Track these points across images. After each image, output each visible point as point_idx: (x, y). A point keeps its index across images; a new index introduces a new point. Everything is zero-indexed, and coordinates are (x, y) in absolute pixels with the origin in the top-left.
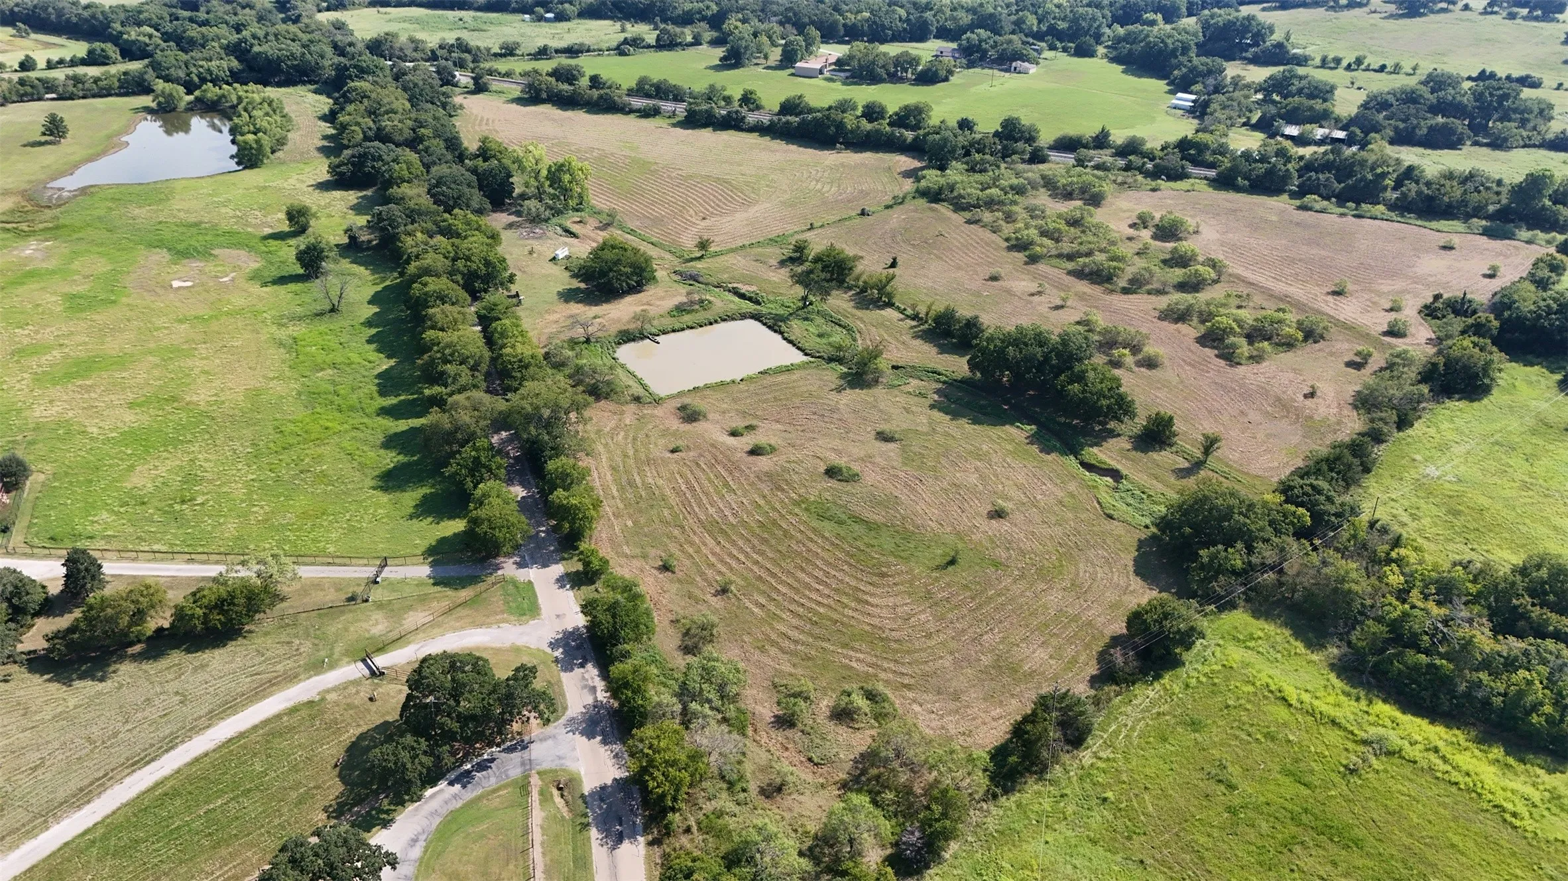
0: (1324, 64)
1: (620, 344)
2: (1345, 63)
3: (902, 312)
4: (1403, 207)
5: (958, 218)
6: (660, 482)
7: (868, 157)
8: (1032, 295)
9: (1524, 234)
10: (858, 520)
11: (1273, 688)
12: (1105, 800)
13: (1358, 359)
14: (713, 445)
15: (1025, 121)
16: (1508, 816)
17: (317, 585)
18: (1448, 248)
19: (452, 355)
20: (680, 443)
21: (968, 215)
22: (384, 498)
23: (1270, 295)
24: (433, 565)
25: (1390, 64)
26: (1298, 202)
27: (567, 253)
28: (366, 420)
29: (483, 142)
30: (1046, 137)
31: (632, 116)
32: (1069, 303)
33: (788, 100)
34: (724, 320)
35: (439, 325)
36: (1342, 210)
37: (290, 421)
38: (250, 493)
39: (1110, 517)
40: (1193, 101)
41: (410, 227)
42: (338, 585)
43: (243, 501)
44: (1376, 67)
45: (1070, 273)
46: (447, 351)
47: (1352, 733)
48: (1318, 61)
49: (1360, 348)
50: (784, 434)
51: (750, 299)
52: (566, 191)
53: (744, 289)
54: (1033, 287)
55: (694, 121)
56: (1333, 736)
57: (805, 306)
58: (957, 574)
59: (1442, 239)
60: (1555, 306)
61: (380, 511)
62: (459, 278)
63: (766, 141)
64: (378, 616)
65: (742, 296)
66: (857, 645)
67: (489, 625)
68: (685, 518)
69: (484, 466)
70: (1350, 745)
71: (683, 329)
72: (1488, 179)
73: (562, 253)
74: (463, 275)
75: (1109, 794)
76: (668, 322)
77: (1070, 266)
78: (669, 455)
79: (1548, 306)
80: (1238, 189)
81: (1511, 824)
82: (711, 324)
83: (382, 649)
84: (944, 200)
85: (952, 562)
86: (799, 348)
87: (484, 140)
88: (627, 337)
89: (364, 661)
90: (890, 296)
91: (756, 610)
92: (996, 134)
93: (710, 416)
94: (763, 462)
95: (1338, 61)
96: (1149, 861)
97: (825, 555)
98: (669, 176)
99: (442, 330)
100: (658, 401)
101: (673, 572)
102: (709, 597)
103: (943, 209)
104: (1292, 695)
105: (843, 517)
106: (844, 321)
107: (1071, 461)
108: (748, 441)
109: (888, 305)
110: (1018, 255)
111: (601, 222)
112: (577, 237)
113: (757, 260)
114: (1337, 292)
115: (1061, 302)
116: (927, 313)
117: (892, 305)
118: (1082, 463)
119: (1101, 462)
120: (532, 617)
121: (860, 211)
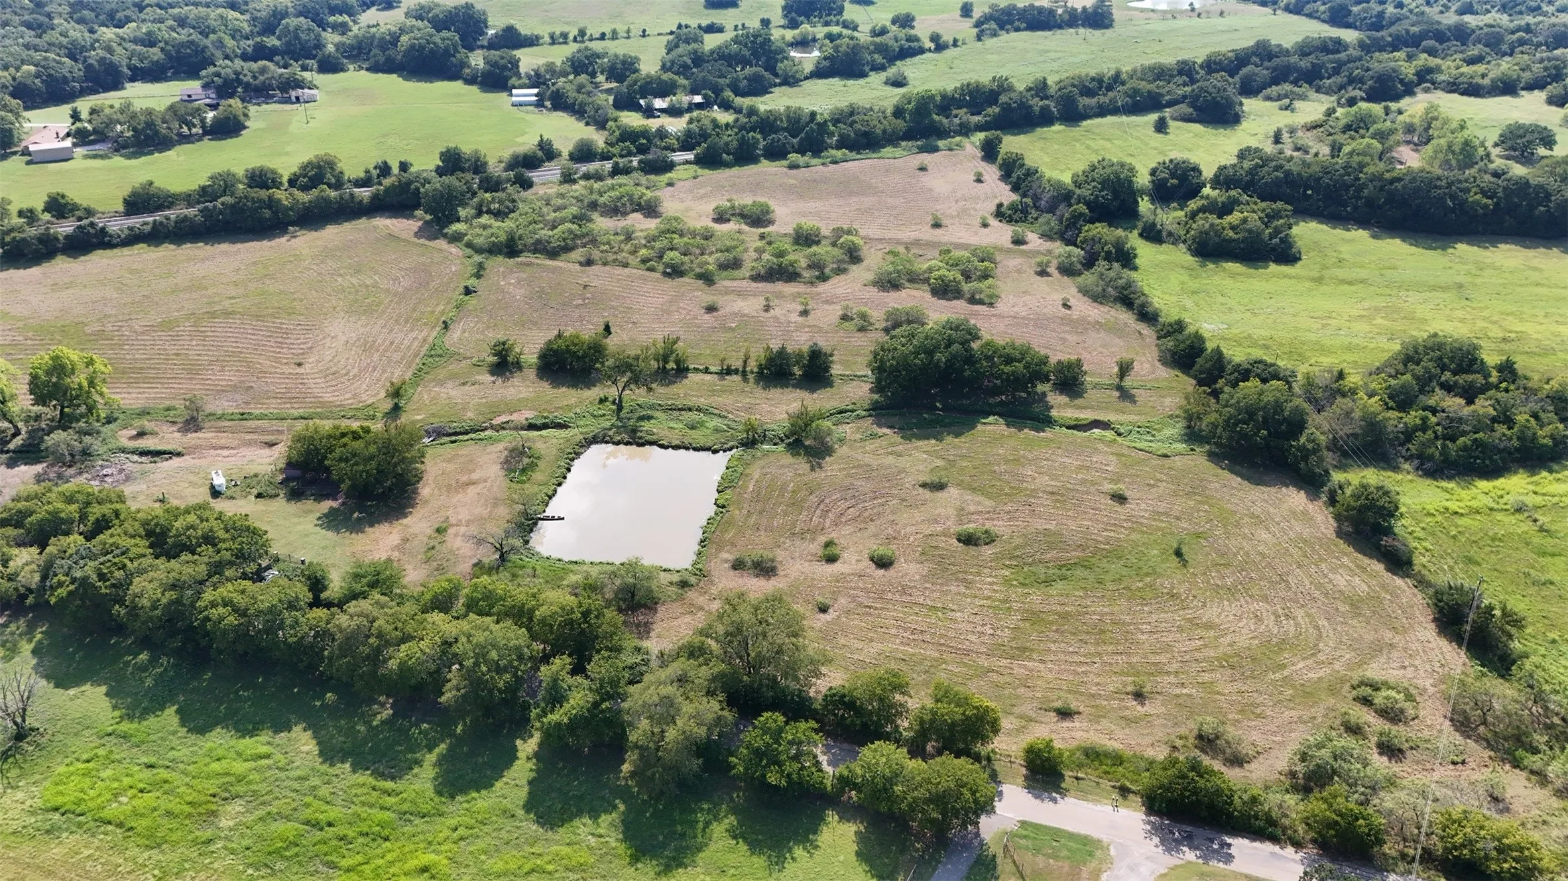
1: (527, 542)
2: (571, 37)
3: (707, 371)
5: (567, 265)
7: (332, 234)
8: (765, 310)
9: (941, 143)
10: (1067, 566)
13: (1041, 269)
14: (838, 581)
15: (466, 149)
18: (922, 169)
20: (810, 599)
21: (577, 255)
25: (608, 31)
26: (785, 163)
27: (219, 478)
32: (810, 306)
36: (819, 161)
39: (1166, 456)
40: (536, 95)
44: (598, 36)
45: (754, 280)
48: (547, 39)
49: (1024, 261)
51: (551, 426)
53: (518, 419)
54: (761, 301)
56: (1503, 517)
57: (619, 407)
58: (1198, 560)
63: (167, 250)
65: (535, 427)
66: (1282, 660)
70: (1520, 517)
78: (828, 616)
80: (728, 165)
84: (521, 252)
85: (1178, 553)
86: (698, 449)
90: (680, 361)
93: (775, 557)
94: (908, 568)
95: (565, 36)
100: (702, 574)
101: (1079, 713)
102: (1144, 710)
104: (1452, 507)
105: (1055, 571)
106: (680, 404)
107: (1063, 430)
108: (853, 561)
109: (682, 371)
110: (685, 279)
111: (174, 423)
112: (179, 454)
113: (464, 384)
114: (937, 225)
115: (801, 308)
116: (745, 362)
117: (687, 369)
118: (1068, 428)
119: (1077, 419)
120: (1102, 848)
121: (462, 290)
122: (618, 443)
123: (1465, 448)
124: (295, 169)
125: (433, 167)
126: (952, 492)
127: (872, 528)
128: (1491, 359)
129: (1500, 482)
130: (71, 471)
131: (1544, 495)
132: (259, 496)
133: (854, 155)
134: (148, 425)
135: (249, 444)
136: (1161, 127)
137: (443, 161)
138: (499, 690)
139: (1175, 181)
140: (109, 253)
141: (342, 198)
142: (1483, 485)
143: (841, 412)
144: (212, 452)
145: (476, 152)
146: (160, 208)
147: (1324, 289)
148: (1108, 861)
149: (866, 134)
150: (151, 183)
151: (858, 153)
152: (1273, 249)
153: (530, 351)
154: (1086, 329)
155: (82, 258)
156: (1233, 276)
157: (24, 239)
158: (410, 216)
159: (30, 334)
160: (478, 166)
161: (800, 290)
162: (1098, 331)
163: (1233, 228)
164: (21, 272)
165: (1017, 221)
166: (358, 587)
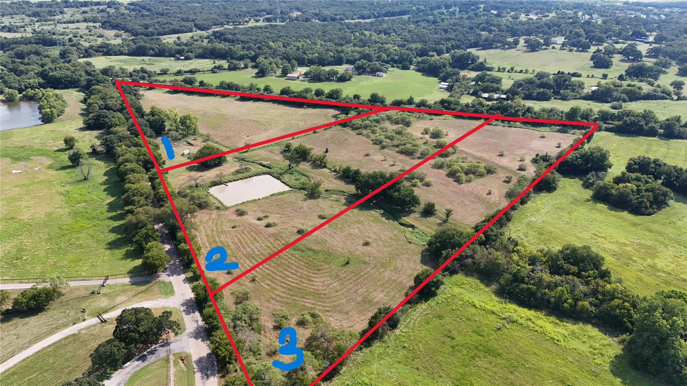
0: (499, 70)
1: (211, 187)
2: (507, 70)
3: (330, 169)
4: (526, 123)
5: (353, 133)
6: (227, 240)
7: (318, 111)
8: (382, 161)
9: (571, 131)
10: (310, 249)
11: (470, 302)
12: (404, 347)
13: (507, 180)
14: (250, 224)
15: (380, 95)
16: (555, 341)
17: (77, 289)
18: (543, 137)
19: (137, 193)
20: (236, 224)
21: (357, 131)
22: (108, 252)
23: (475, 157)
24: (131, 277)
25: (524, 69)
26: (487, 122)
27: (188, 152)
28: (99, 222)
29: (152, 109)
30: (389, 101)
31: (218, 97)
32: (396, 164)
33: (283, 89)
34: (256, 175)
35: (132, 181)
36: (503, 124)
37: (65, 225)
38: (47, 254)
39: (410, 243)
40: (447, 85)
41: (119, 144)
42: (86, 288)
43: (44, 258)
44: (519, 71)
45: (397, 152)
46: (135, 192)
47: (499, 316)
48: (497, 69)
49: (507, 175)
50: (280, 219)
51: (267, 167)
52: (188, 127)
53: (264, 163)
54: (382, 158)
55: (244, 99)
56: (493, 318)
57: (290, 169)
58: (351, 268)
59: (540, 134)
60: (579, 156)
61: (105, 258)
62: (141, 163)
63: (276, 105)
64: (104, 299)
65: (264, 166)
66: (308, 297)
67: (153, 300)
68: (237, 253)
69: (151, 236)
70: (498, 320)
71: (238, 180)
72: (558, 111)
73: (186, 152)
74: (142, 161)
75: (406, 345)
76: (232, 177)
77: (397, 149)
78: (231, 229)
79: (576, 156)
80: (464, 118)
81: (557, 344)
82: (250, 177)
83: (106, 312)
84: (347, 126)
85: (348, 263)
86: (287, 185)
87: (153, 108)
88: (215, 184)
89: (98, 317)
90: (325, 163)
91: (267, 287)
92: (369, 100)
93: (249, 213)
94: (271, 230)
95: (504, 69)
96: (420, 368)
97: (296, 264)
98: (233, 120)
99: (133, 183)
100: (227, 208)
102: (247, 283)
103: (347, 130)
104: (478, 304)
105: (304, 249)
106: (306, 174)
107: (396, 223)
108: (265, 222)
109: (324, 167)
111: (203, 139)
112: (193, 146)
114: (501, 155)
115: (393, 163)
116: (339, 169)
117: (326, 167)
118: (400, 223)
120: (171, 295)
142: (513, 307)
146: (287, 94)
155: (256, 103)
160: (382, 101)
162: (483, 204)
164: (240, 102)
165: (536, 163)
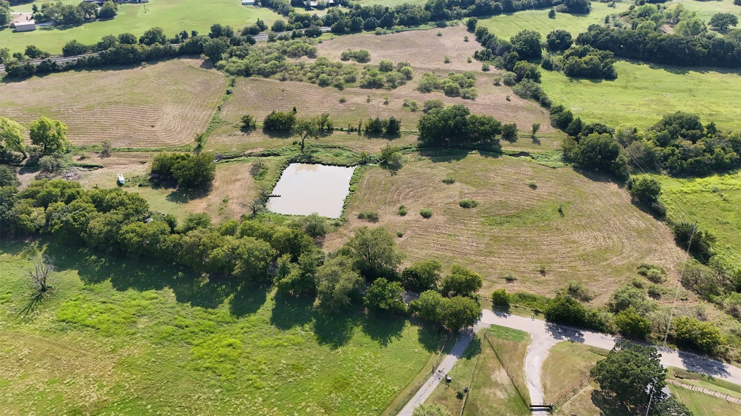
1: (265, 206)
3: (342, 130)
7: (161, 65)
8: (368, 102)
9: (448, 23)
10: (510, 217)
14: (407, 224)
15: (223, 25)
20: (394, 231)
30: (235, 31)
32: (389, 100)
39: (554, 168)
49: (488, 78)
50: (419, 203)
51: (272, 155)
53: (256, 151)
56: (708, 194)
57: (302, 146)
58: (570, 213)
65: (264, 155)
66: (607, 256)
70: (714, 194)
73: (122, 179)
77: (357, 84)
78: (403, 239)
80: (347, 33)
85: (560, 211)
89: (532, 410)
90: (329, 125)
93: (377, 213)
94: (438, 218)
100: (345, 220)
101: (516, 279)
102: (544, 278)
104: (684, 190)
105: (505, 219)
106: (330, 145)
107: (507, 157)
109: (330, 130)
110: (329, 87)
111: (97, 153)
112: (101, 167)
113: (230, 135)
114: (447, 62)
115: (385, 101)
116: (360, 126)
117: (333, 129)
118: (510, 155)
119: (514, 151)
120: (527, 336)
121: (226, 92)
122: (303, 163)
123: (691, 163)
124: (142, 35)
125: (207, 34)
126: (457, 184)
127: (421, 201)
128: (704, 123)
129: (707, 179)
130: (52, 175)
131: (726, 184)
132: (140, 186)
133: (407, 28)
134: (86, 154)
135: (133, 162)
136: (552, 15)
137: (212, 31)
138: (260, 269)
139: (559, 41)
140: (57, 74)
141: (166, 49)
143: (405, 149)
144: (116, 166)
145: (228, 26)
146: (79, 53)
147: (627, 91)
148: (530, 341)
149: (412, 18)
150: (75, 41)
151: (409, 27)
152: (604, 73)
153: (259, 120)
154: (517, 110)
155: (45, 77)
156: (586, 85)
157: (18, 68)
158: (199, 58)
159: (25, 112)
160: (229, 33)
161: (384, 92)
162: (523, 111)
163: (586, 63)
164: (17, 84)
165: (484, 60)
166: (191, 225)
